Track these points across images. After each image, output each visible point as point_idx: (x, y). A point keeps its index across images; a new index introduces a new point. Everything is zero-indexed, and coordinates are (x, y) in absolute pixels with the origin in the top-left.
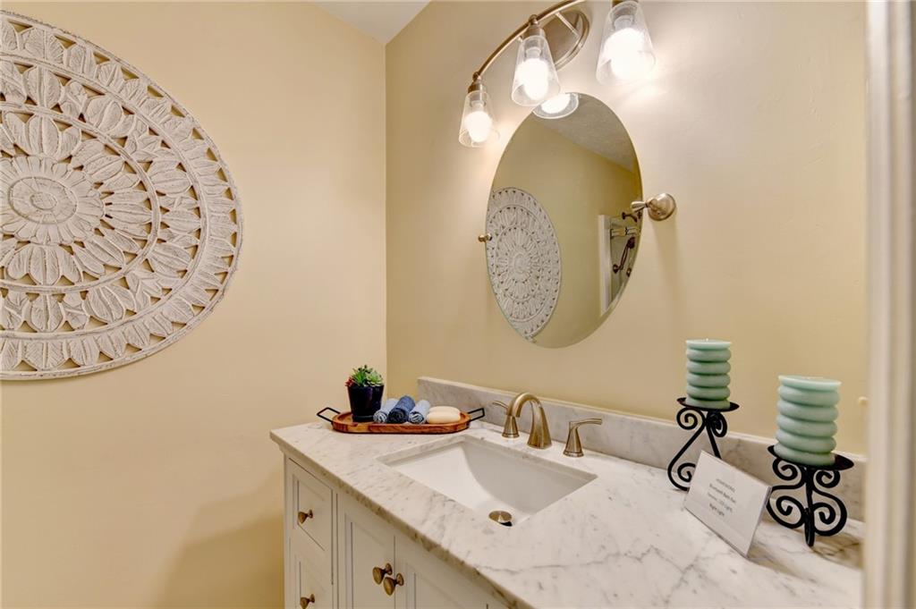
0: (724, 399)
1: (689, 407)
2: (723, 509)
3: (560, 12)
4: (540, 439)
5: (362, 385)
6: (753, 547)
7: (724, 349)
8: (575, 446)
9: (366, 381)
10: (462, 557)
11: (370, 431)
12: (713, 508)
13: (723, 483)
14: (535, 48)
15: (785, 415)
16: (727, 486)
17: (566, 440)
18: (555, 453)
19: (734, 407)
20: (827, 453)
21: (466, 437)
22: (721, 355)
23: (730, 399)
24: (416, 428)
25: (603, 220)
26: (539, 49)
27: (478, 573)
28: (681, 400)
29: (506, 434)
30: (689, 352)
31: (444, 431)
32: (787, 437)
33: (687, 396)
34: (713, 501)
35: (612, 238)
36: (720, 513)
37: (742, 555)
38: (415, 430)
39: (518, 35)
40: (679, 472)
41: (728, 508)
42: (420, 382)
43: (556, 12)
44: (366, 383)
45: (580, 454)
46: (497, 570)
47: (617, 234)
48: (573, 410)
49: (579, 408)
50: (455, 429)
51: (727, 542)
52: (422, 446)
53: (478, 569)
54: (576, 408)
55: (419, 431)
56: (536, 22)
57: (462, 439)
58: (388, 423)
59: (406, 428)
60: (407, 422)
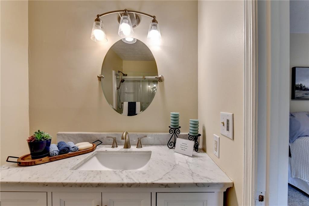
0: (178, 126)
1: (172, 128)
2: (185, 149)
3: (135, 14)
4: (127, 146)
5: (41, 140)
6: (193, 155)
7: (178, 114)
8: (139, 145)
9: (43, 138)
10: (145, 182)
11: (51, 161)
12: (182, 150)
13: (184, 144)
14: (127, 20)
15: (191, 127)
16: (185, 144)
17: (137, 144)
18: (133, 148)
19: (180, 127)
20: (197, 133)
21: (97, 152)
22: (177, 116)
23: (179, 126)
24: (75, 153)
25: (114, 72)
26: (128, 21)
27: (154, 183)
28: (170, 127)
29: (113, 147)
30: (171, 115)
31: (89, 151)
32: (191, 131)
33: (170, 126)
34: (182, 148)
35: (117, 78)
36: (184, 150)
37: (191, 157)
38: (75, 155)
39: (120, 12)
40: (170, 145)
41: (186, 148)
42: (58, 135)
43: (134, 13)
44: (44, 139)
45: (141, 147)
46: (158, 180)
47: (119, 78)
48: (137, 135)
49: (138, 134)
50: (92, 150)
51: (187, 155)
52: (84, 160)
53: (153, 182)
54: (137, 134)
55: (78, 154)
56: (127, 12)
57: (96, 153)
58: (59, 155)
59: (71, 154)
60: (70, 152)
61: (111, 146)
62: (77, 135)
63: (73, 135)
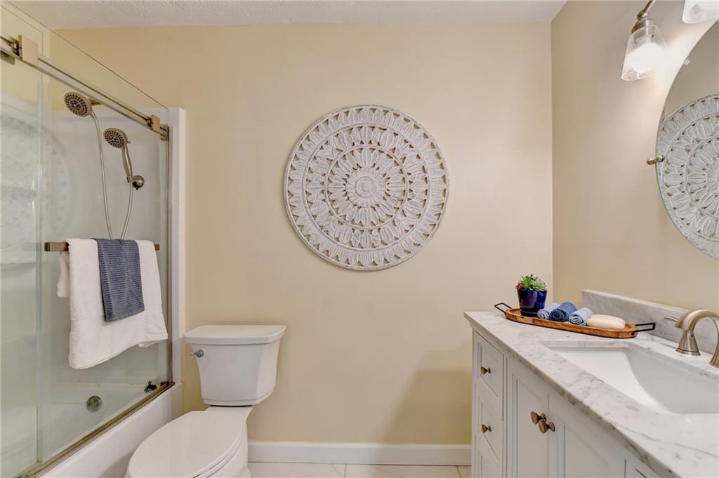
5: (528, 289)
21: (630, 344)
24: (576, 328)
31: (604, 335)
42: (584, 294)
44: (532, 288)
50: (616, 335)
52: (579, 342)
55: (579, 330)
57: (626, 346)
58: (550, 319)
59: (566, 326)
60: (567, 322)
61: (677, 345)
62: (611, 299)
63: (605, 298)
